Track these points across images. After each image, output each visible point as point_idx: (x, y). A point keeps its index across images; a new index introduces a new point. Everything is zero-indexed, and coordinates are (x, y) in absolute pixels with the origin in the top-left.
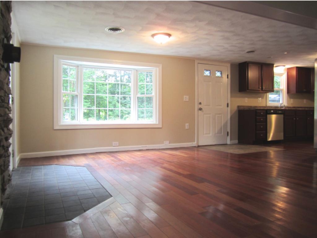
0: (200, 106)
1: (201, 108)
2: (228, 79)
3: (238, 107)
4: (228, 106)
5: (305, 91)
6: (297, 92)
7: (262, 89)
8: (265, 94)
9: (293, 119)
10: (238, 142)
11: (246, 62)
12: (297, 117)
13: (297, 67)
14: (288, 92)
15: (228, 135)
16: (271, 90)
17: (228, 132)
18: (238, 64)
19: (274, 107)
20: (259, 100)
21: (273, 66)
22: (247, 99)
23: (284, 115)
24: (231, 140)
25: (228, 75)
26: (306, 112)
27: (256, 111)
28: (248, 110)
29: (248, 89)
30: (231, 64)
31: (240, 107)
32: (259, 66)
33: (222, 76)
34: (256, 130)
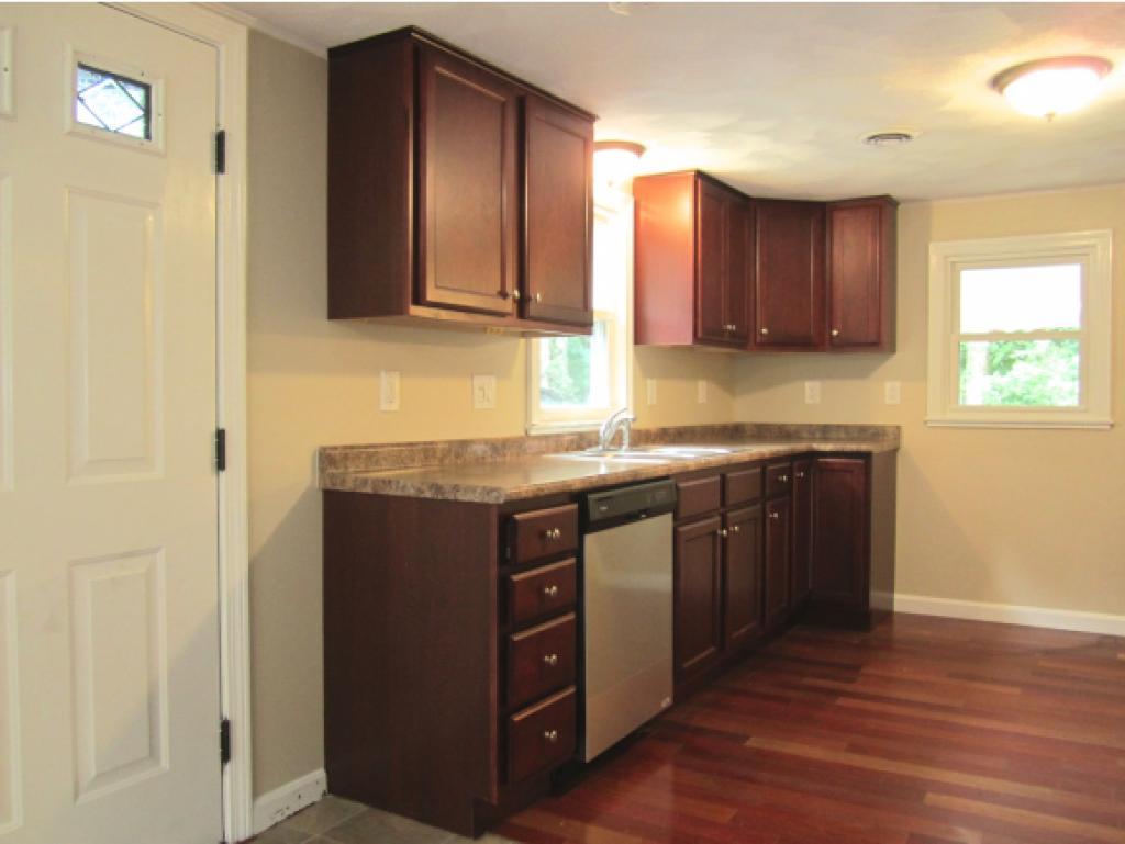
2: (226, 178)
3: (326, 458)
4: (221, 464)
5: (731, 332)
6: (700, 335)
7: (522, 304)
8: (522, 341)
9: (714, 534)
10: (324, 786)
11: (406, 32)
12: (730, 515)
13: (700, 175)
14: (640, 335)
15: (226, 756)
16: (578, 320)
17: (225, 727)
18: (324, 55)
19: (572, 441)
20: (482, 389)
21: (591, 133)
22: (396, 380)
23: (675, 519)
24: (256, 793)
25: (220, 139)
26: (763, 473)
27: (507, 519)
28: (422, 496)
29: (419, 299)
30: (254, 36)
31: (346, 457)
32: (503, 105)
33: (148, 136)
34: (507, 706)
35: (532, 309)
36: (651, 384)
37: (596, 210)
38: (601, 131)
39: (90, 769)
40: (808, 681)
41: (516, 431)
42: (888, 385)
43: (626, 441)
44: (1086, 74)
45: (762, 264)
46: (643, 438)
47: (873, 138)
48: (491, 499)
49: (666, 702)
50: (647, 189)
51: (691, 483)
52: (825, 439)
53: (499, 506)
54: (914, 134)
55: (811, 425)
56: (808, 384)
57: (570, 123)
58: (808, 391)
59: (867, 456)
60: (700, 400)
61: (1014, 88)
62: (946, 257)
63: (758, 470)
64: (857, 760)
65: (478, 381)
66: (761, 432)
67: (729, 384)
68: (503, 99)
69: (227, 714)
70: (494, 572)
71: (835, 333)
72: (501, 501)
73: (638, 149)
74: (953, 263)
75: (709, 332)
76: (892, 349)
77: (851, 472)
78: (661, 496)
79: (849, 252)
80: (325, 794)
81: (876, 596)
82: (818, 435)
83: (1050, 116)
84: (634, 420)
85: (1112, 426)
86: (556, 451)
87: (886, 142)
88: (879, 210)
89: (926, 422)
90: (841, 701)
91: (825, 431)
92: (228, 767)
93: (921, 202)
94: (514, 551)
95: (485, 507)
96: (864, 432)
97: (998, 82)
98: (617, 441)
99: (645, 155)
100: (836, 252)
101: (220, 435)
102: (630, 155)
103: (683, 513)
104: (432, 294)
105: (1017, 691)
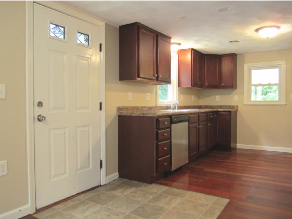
0: (39, 111)
1: (43, 115)
2: (102, 53)
3: (119, 109)
4: (101, 109)
5: (199, 84)
6: (193, 85)
7: (157, 78)
8: (155, 86)
9: (197, 127)
10: (118, 176)
11: (136, 23)
12: (200, 123)
13: (193, 49)
14: (179, 85)
15: (101, 167)
16: (168, 81)
17: (101, 161)
18: (118, 27)
19: (165, 108)
20: (148, 96)
21: (170, 41)
22: (131, 93)
23: (189, 123)
24: (107, 175)
25: (101, 45)
26: (207, 115)
27: (157, 120)
28: (140, 116)
29: (139, 77)
30: (106, 24)
31: (122, 109)
32: (154, 37)
33: (88, 45)
34: (157, 157)
35: (159, 79)
36: (182, 96)
37: (172, 58)
38: (172, 41)
39: (79, 167)
40: (217, 160)
41: (154, 105)
42: (235, 96)
43: (177, 108)
44: (275, 29)
45: (206, 69)
46: (180, 108)
47: (231, 41)
48: (155, 116)
49: (187, 162)
50: (181, 52)
51: (192, 116)
52: (221, 108)
53: (156, 117)
54: (240, 41)
55: (217, 106)
56: (217, 96)
57: (166, 40)
58: (217, 98)
59: (230, 112)
60: (192, 100)
61: (260, 32)
62: (248, 67)
63: (206, 114)
64: (228, 173)
65: (147, 94)
66: (206, 107)
67: (199, 96)
68: (153, 35)
69: (101, 159)
70: (155, 130)
71: (223, 84)
72: (157, 116)
73: (179, 44)
74: (250, 69)
75: (194, 84)
76: (236, 88)
77: (226, 115)
78: (186, 118)
79: (226, 66)
80: (118, 178)
81: (232, 145)
82: (219, 108)
83: (268, 38)
84: (179, 103)
85: (286, 105)
86: (162, 110)
87: (233, 42)
88: (233, 57)
89: (244, 105)
90: (224, 163)
91: (221, 107)
92: (102, 170)
93: (242, 55)
94: (159, 126)
95: (153, 117)
96: (229, 107)
97: (257, 30)
98: (175, 108)
99: (181, 45)
100: (223, 66)
101: (101, 103)
102: (177, 45)
103: (190, 122)
104: (141, 75)
105: (263, 162)
